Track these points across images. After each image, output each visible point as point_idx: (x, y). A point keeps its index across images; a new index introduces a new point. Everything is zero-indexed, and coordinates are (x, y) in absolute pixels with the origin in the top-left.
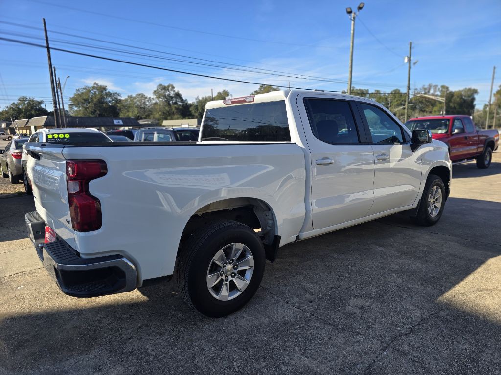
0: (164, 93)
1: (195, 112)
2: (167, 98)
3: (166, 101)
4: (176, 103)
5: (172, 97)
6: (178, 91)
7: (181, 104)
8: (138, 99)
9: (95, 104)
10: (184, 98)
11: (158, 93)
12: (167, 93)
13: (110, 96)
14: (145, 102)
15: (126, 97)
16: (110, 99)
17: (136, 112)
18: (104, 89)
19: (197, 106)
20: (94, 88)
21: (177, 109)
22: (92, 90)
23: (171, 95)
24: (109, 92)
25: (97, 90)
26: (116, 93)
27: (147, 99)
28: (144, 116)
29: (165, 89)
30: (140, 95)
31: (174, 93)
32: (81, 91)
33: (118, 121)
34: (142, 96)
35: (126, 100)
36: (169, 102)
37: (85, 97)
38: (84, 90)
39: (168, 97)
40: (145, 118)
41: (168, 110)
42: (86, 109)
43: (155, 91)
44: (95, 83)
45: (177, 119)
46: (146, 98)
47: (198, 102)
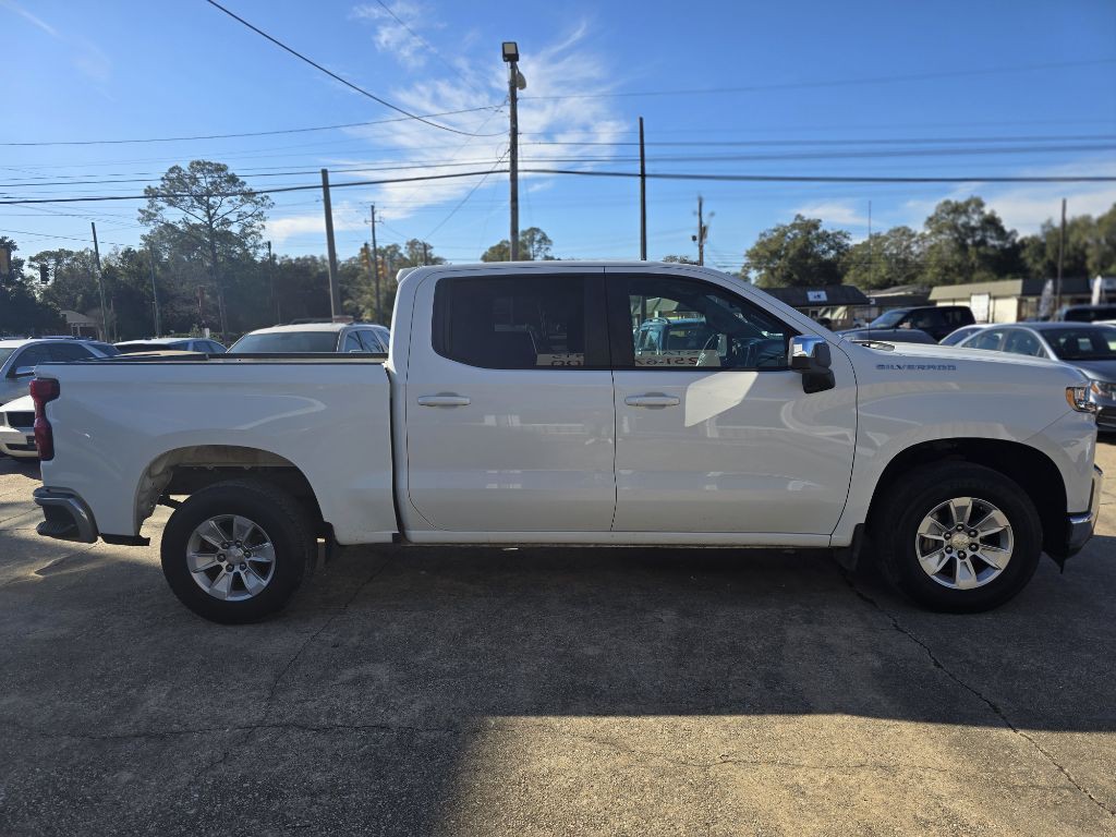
0: (953, 220)
1: (1035, 261)
2: (959, 233)
3: (956, 240)
4: (983, 242)
5: (973, 229)
6: (993, 212)
7: (996, 243)
8: (892, 240)
9: (792, 261)
10: (1008, 229)
11: (937, 221)
12: (962, 220)
13: (824, 241)
14: (908, 247)
15: (866, 239)
16: (825, 246)
17: (884, 271)
18: (815, 225)
19: (1044, 245)
20: (794, 226)
21: (984, 258)
22: (790, 231)
23: (973, 223)
24: (825, 232)
25: (800, 229)
26: (839, 233)
27: (914, 239)
28: (902, 279)
29: (958, 209)
30: (899, 230)
31: (981, 217)
32: (769, 236)
33: (816, 293)
34: (905, 232)
35: (865, 245)
36: (964, 240)
37: (773, 247)
38: (775, 234)
39: (963, 230)
40: (904, 283)
41: (959, 261)
42: (772, 271)
43: (930, 219)
44: (798, 216)
45: (983, 280)
46: (913, 236)
47: (1047, 235)
